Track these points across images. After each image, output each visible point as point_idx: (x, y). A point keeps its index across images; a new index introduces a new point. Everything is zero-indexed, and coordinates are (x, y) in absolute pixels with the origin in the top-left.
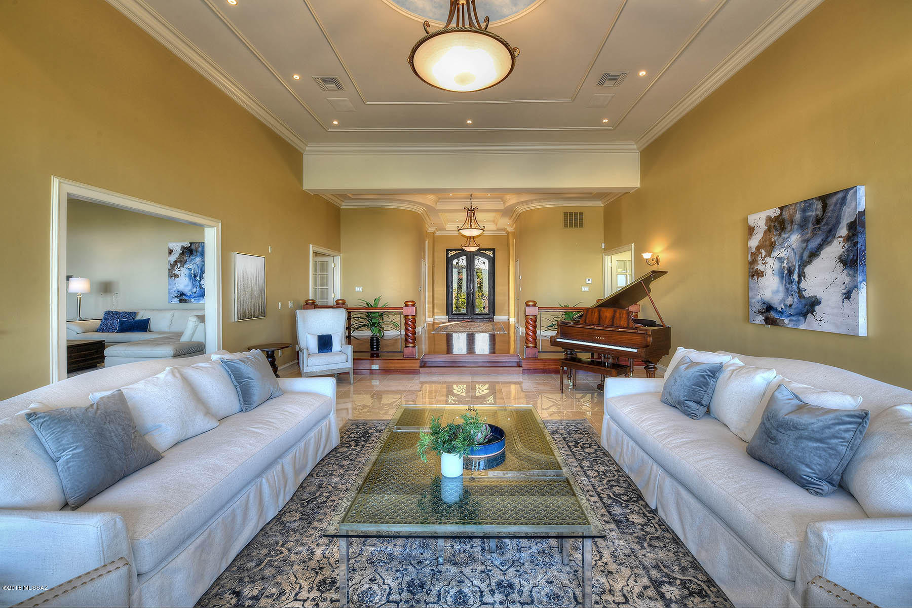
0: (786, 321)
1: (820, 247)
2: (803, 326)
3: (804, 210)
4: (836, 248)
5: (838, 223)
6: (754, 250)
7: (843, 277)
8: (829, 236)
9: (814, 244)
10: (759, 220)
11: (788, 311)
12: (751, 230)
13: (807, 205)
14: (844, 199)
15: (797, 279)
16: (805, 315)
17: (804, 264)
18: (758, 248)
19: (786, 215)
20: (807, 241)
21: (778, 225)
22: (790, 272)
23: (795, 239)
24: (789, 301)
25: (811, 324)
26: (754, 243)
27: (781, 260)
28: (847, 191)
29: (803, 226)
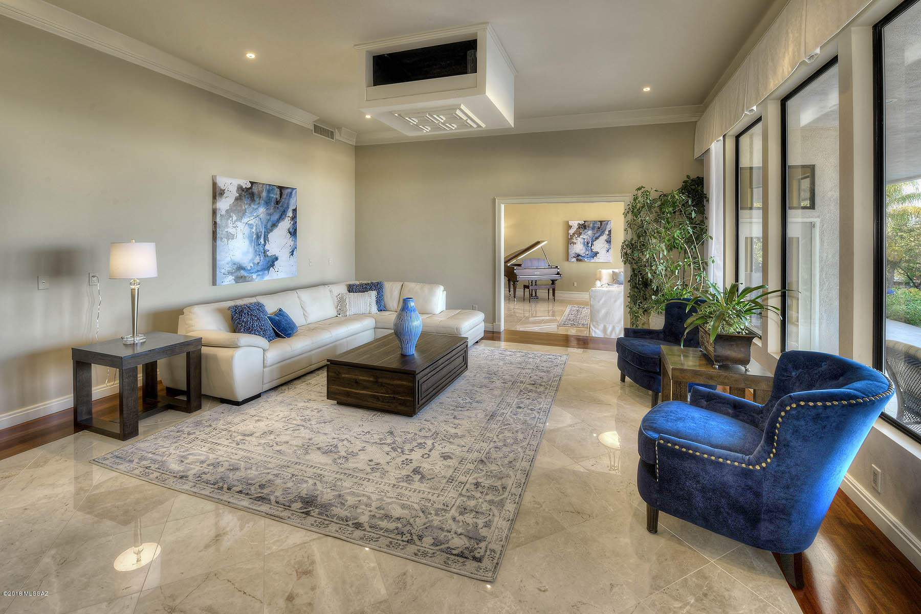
0: (586, 260)
1: (599, 236)
2: (593, 261)
3: (594, 224)
4: (604, 237)
5: (605, 230)
6: (572, 234)
7: (607, 246)
8: (602, 233)
9: (597, 235)
10: (575, 224)
11: (587, 256)
12: (570, 227)
13: (595, 222)
14: (607, 223)
15: (590, 246)
16: (593, 257)
17: (593, 241)
18: (574, 234)
19: (586, 224)
20: (595, 234)
21: (583, 227)
22: (588, 243)
23: (590, 232)
24: (587, 253)
25: (596, 260)
26: (571, 232)
27: (584, 239)
28: (609, 221)
29: (593, 229)
